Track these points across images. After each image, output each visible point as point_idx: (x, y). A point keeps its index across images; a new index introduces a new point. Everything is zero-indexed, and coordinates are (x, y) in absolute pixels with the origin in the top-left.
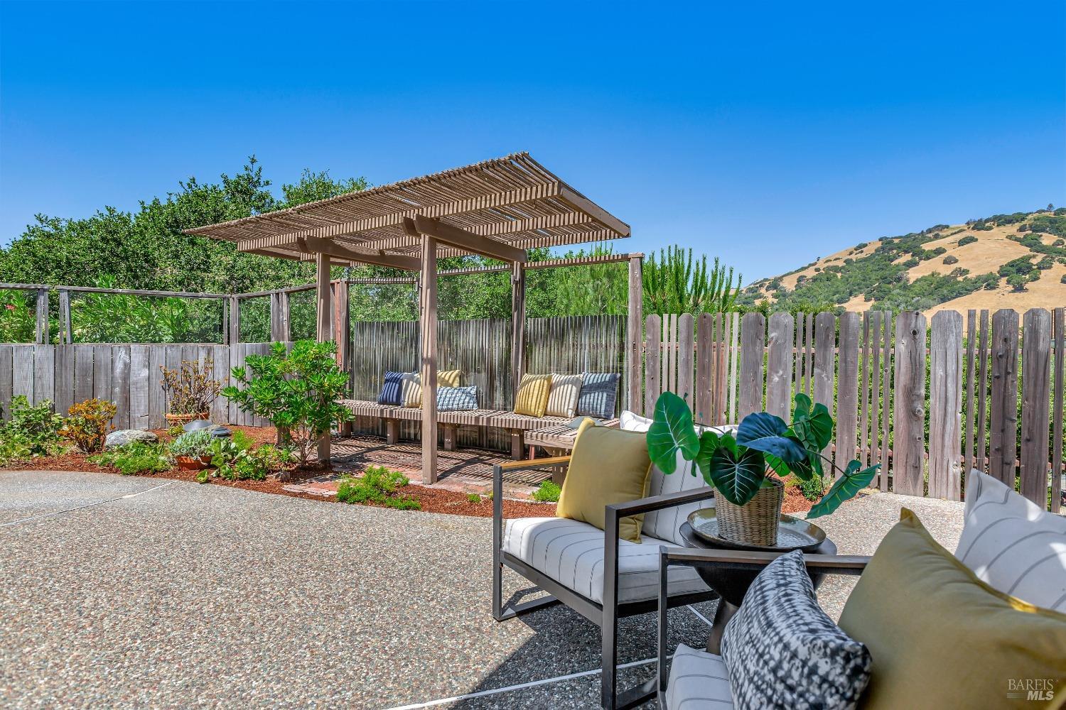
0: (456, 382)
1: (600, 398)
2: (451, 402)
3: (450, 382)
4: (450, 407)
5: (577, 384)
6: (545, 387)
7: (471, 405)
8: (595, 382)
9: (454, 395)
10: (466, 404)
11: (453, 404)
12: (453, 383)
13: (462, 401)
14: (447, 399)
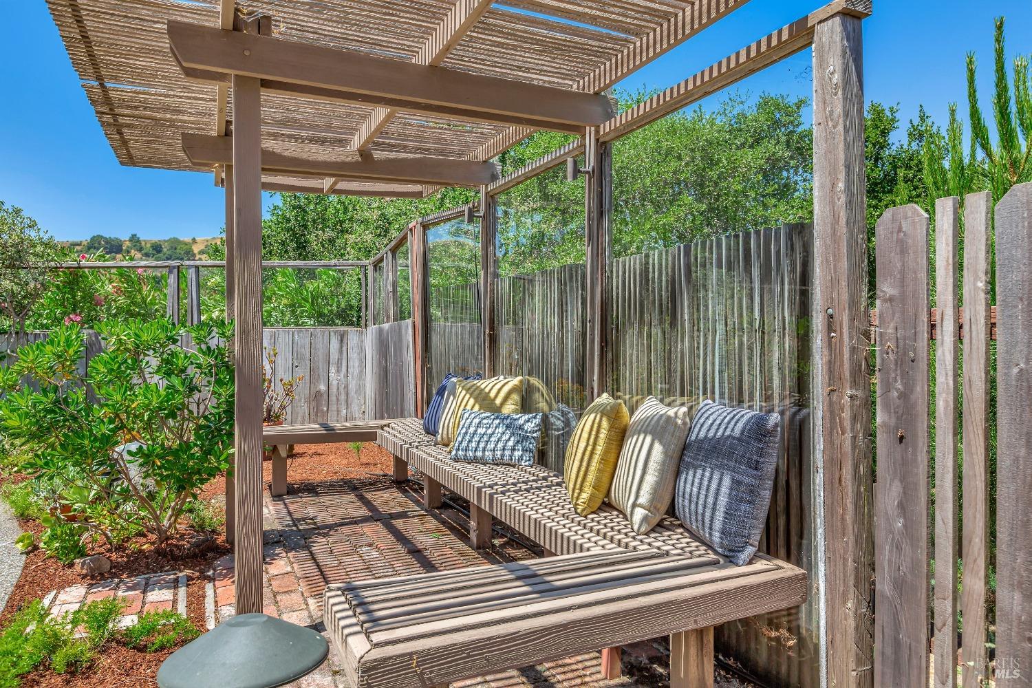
0: (510, 401)
1: (714, 486)
2: (482, 445)
3: (498, 401)
4: (479, 454)
5: (667, 436)
6: (602, 436)
7: (517, 454)
8: (711, 435)
9: (490, 431)
10: (508, 453)
11: (484, 450)
12: (503, 403)
13: (500, 445)
14: (476, 438)
